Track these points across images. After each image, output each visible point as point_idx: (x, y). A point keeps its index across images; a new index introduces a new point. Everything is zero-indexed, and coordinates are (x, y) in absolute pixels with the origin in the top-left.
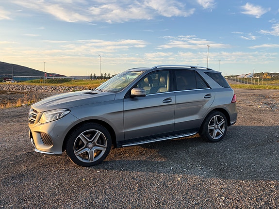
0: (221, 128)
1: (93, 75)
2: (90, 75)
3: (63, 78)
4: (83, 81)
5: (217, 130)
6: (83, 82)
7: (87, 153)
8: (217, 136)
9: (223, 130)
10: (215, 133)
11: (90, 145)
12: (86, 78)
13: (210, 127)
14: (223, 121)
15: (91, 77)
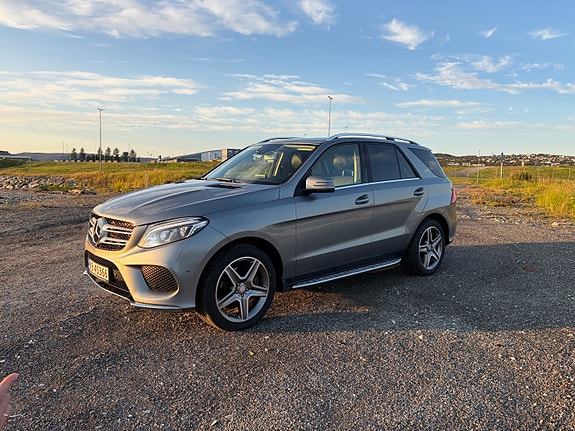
0: (437, 249)
1: (78, 151)
2: (70, 152)
3: (4, 157)
4: (55, 164)
5: (431, 253)
6: (56, 168)
7: (237, 302)
8: (431, 263)
9: (439, 253)
10: (428, 258)
11: (242, 288)
12: (63, 157)
13: (422, 249)
14: (439, 238)
15: (74, 156)
